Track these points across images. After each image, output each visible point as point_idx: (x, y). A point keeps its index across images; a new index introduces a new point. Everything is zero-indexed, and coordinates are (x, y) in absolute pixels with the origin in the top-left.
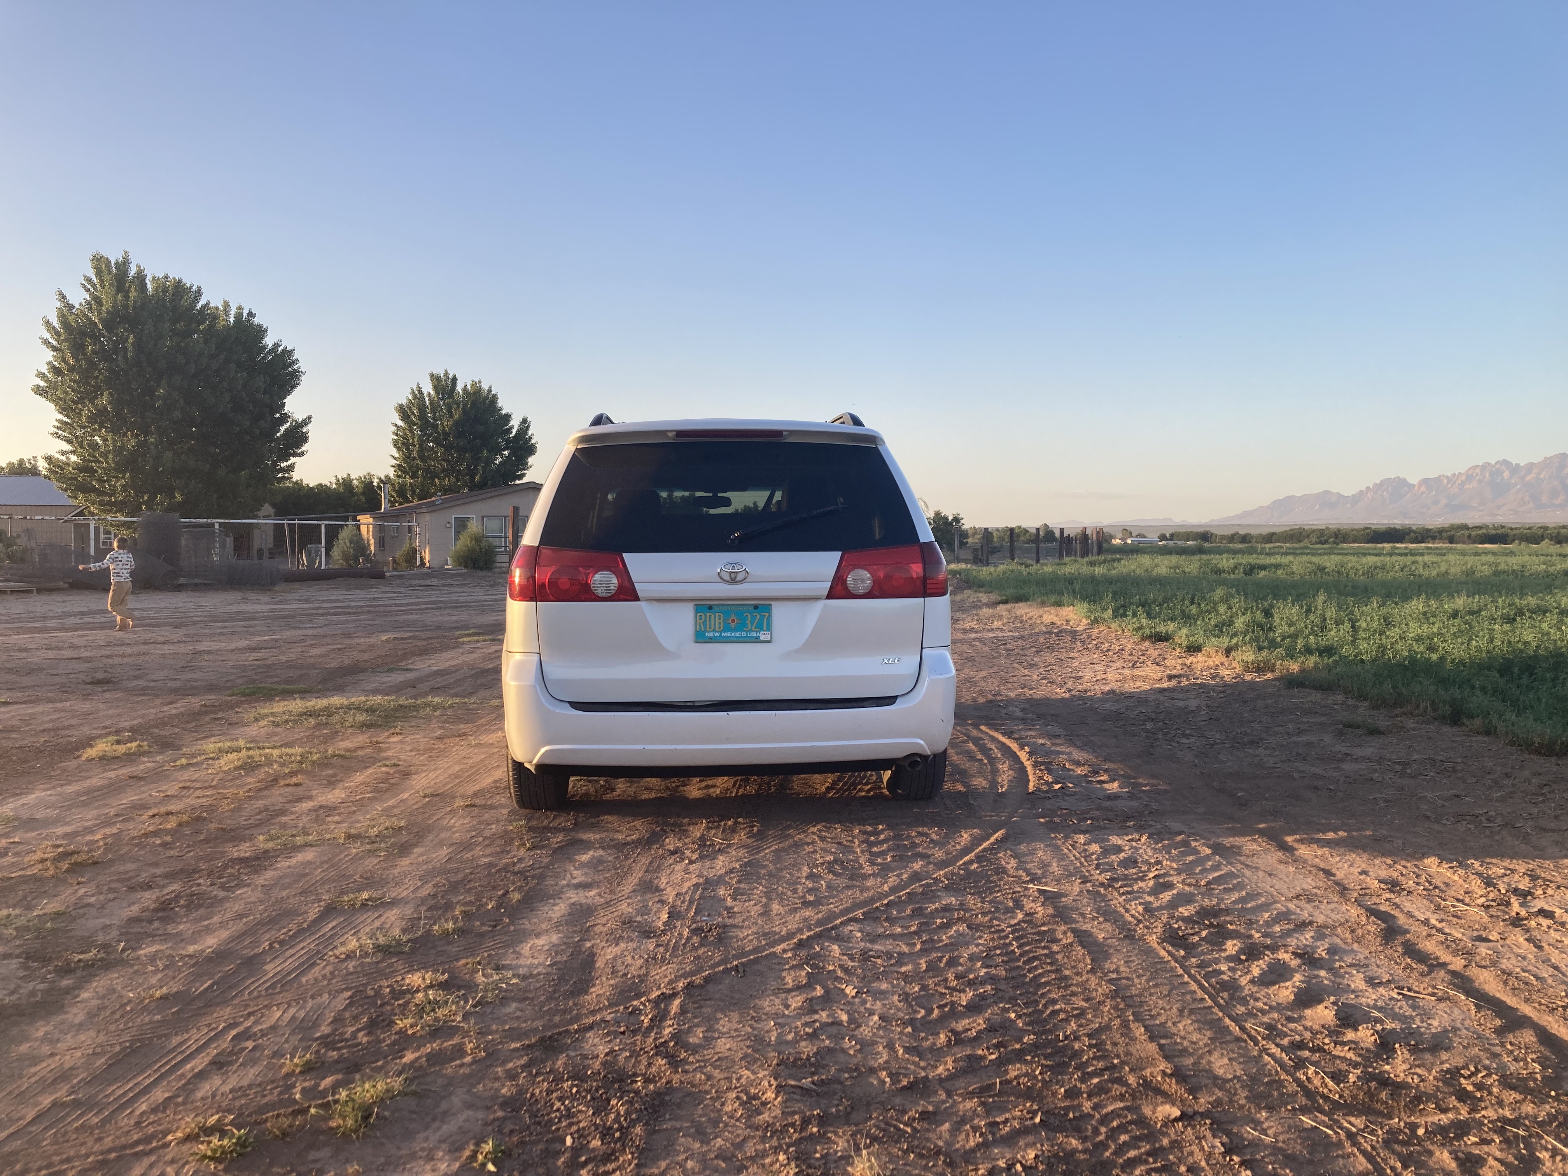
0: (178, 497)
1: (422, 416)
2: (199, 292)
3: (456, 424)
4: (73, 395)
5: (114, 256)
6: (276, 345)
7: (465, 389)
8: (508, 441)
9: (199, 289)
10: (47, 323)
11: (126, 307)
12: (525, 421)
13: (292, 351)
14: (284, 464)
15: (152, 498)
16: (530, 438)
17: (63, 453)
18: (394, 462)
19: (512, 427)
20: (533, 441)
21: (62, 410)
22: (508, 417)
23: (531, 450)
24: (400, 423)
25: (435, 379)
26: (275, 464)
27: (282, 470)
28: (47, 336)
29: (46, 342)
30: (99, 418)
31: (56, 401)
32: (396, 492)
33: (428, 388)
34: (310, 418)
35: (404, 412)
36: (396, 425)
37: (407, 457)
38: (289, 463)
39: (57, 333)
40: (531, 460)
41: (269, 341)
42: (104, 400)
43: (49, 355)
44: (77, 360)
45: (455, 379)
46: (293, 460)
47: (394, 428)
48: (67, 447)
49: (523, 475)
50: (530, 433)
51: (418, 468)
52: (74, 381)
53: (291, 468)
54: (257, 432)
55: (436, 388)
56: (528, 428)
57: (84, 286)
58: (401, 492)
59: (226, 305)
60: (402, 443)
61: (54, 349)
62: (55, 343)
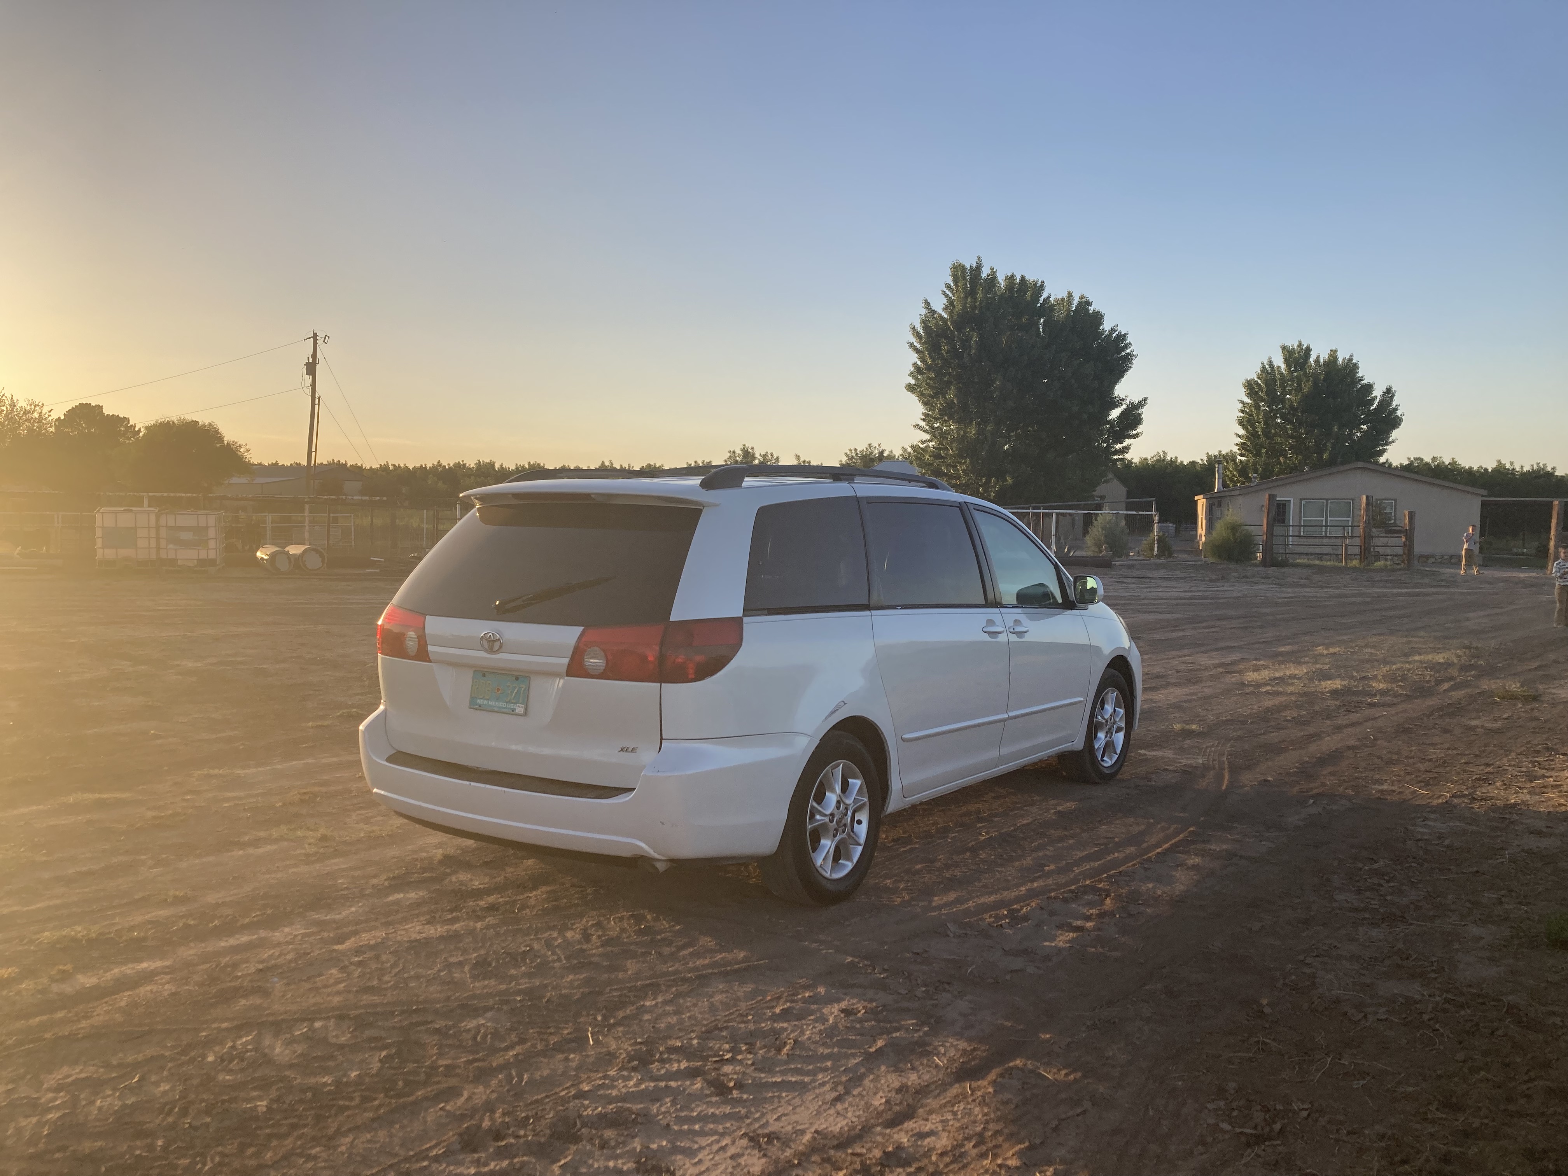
0: (1010, 481)
1: (1271, 392)
2: (1042, 286)
3: (1306, 397)
4: (930, 391)
5: (969, 262)
6: (1113, 330)
7: (1317, 361)
8: (1368, 413)
9: (1043, 282)
10: (914, 329)
11: (973, 308)
12: (1389, 390)
13: (1125, 335)
14: (1118, 446)
15: (988, 481)
16: (1396, 410)
17: (923, 442)
18: (1239, 440)
19: (1374, 399)
20: (1399, 413)
21: (925, 404)
22: (1369, 388)
23: (1394, 422)
24: (1247, 400)
25: (1288, 354)
26: (1109, 446)
27: (1118, 452)
28: (913, 340)
29: (912, 346)
30: (947, 412)
31: (921, 395)
32: (1238, 471)
33: (1279, 362)
34: (1146, 399)
35: (1251, 387)
36: (1242, 402)
37: (1252, 436)
38: (1125, 444)
39: (918, 336)
40: (1395, 434)
41: (1106, 326)
42: (951, 395)
43: (914, 358)
44: (933, 360)
45: (1308, 350)
46: (1127, 442)
47: (1240, 406)
48: (927, 437)
49: (1384, 451)
50: (1394, 404)
51: (1262, 446)
52: (931, 379)
53: (1126, 449)
54: (1085, 416)
55: (1287, 361)
56: (1392, 398)
57: (944, 293)
58: (1243, 470)
59: (1070, 295)
60: (1246, 422)
61: (917, 350)
62: (918, 346)
